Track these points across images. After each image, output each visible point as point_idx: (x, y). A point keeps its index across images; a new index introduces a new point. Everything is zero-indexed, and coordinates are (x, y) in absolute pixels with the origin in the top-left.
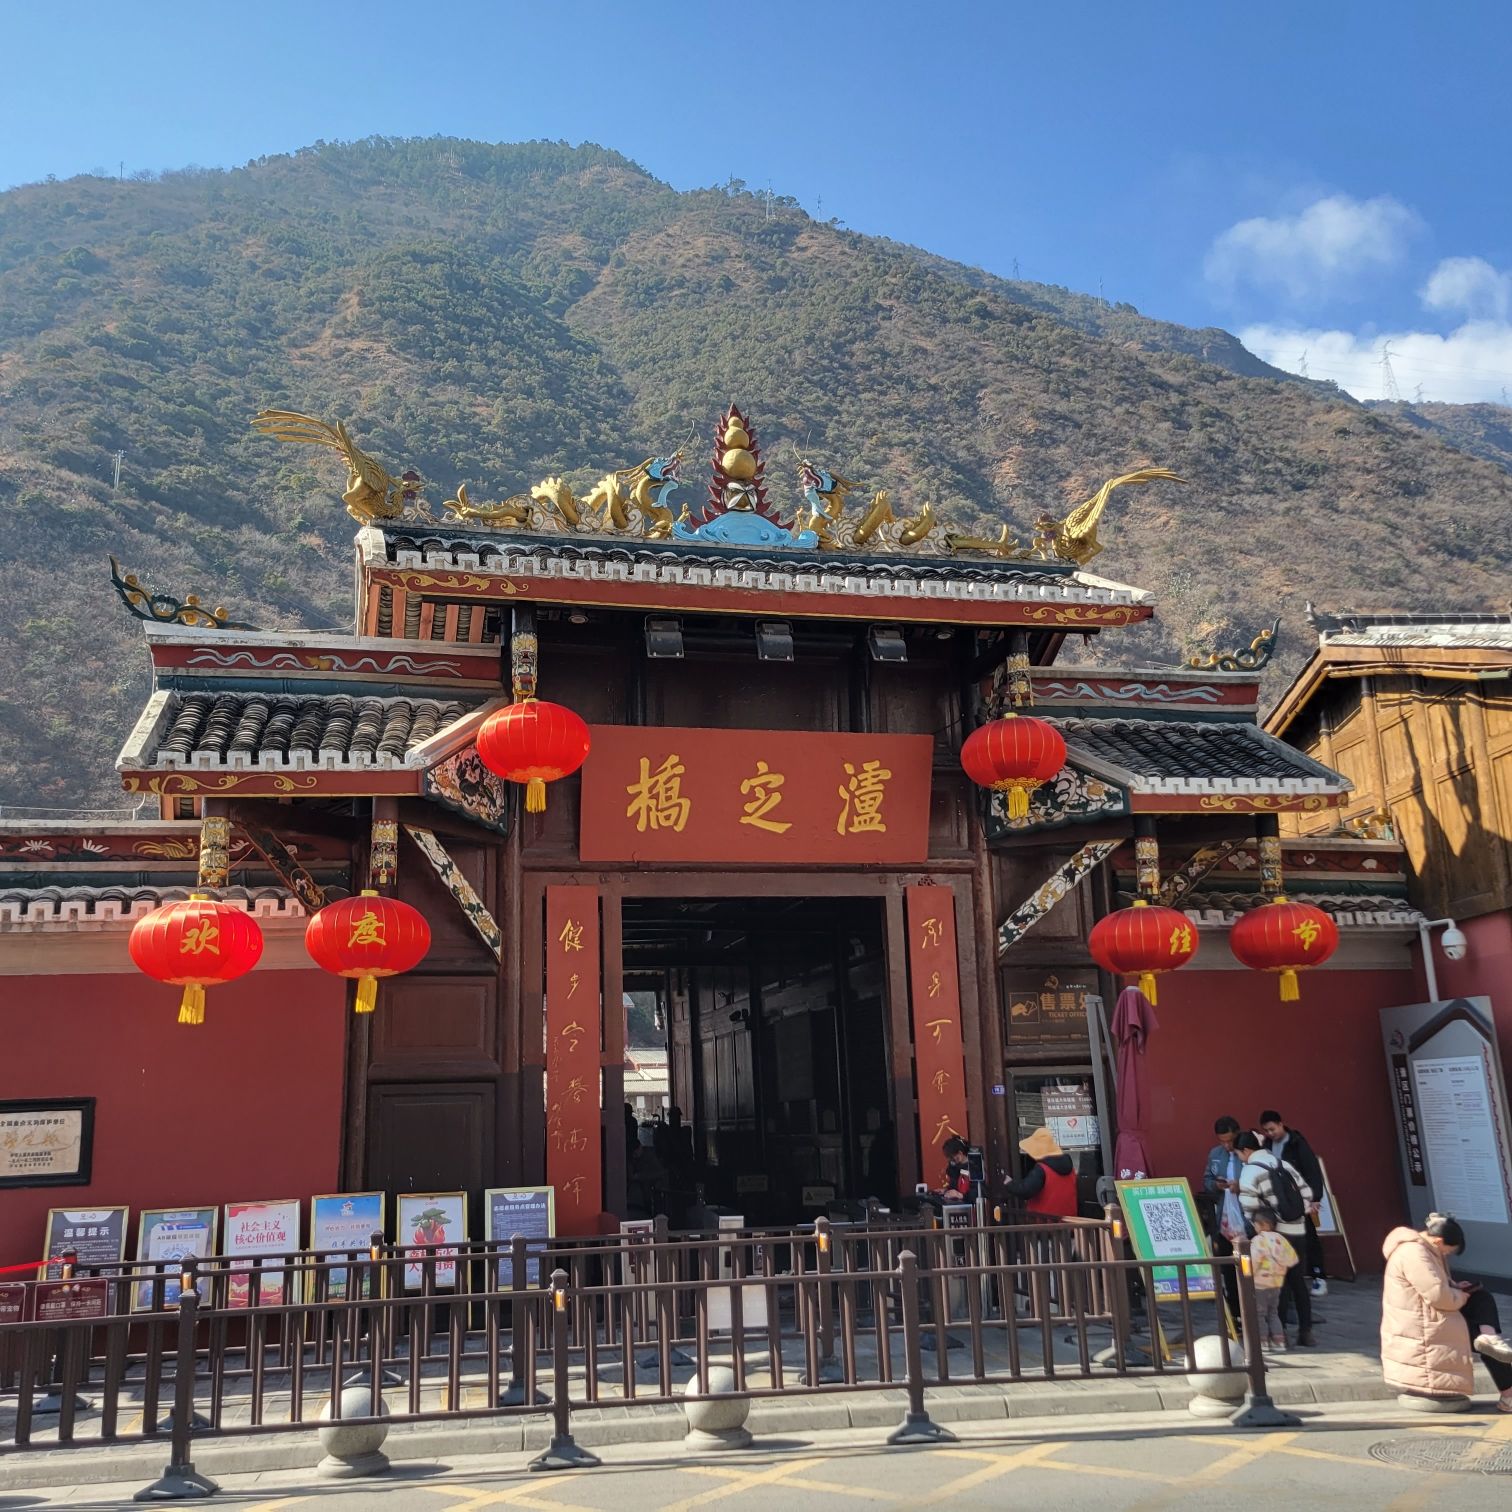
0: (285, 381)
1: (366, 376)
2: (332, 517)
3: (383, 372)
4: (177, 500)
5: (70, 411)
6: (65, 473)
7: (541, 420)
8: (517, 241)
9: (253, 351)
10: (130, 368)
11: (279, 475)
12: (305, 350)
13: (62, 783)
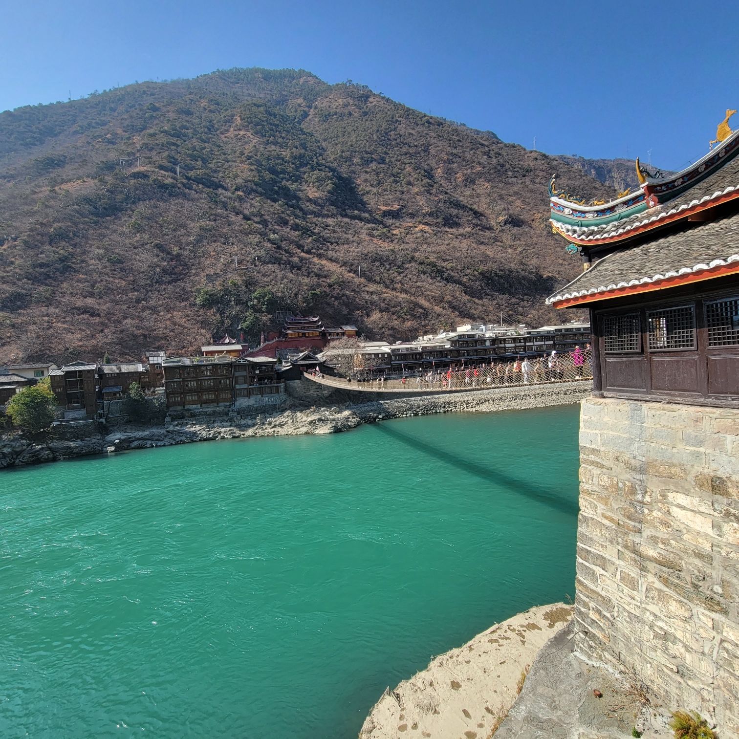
0: (221, 145)
1: (246, 143)
2: (245, 186)
3: (251, 141)
4: (198, 181)
5: (160, 153)
6: (162, 172)
7: (301, 156)
8: (283, 101)
9: (210, 136)
10: (174, 140)
11: (226, 174)
12: (226, 135)
13: (181, 268)
